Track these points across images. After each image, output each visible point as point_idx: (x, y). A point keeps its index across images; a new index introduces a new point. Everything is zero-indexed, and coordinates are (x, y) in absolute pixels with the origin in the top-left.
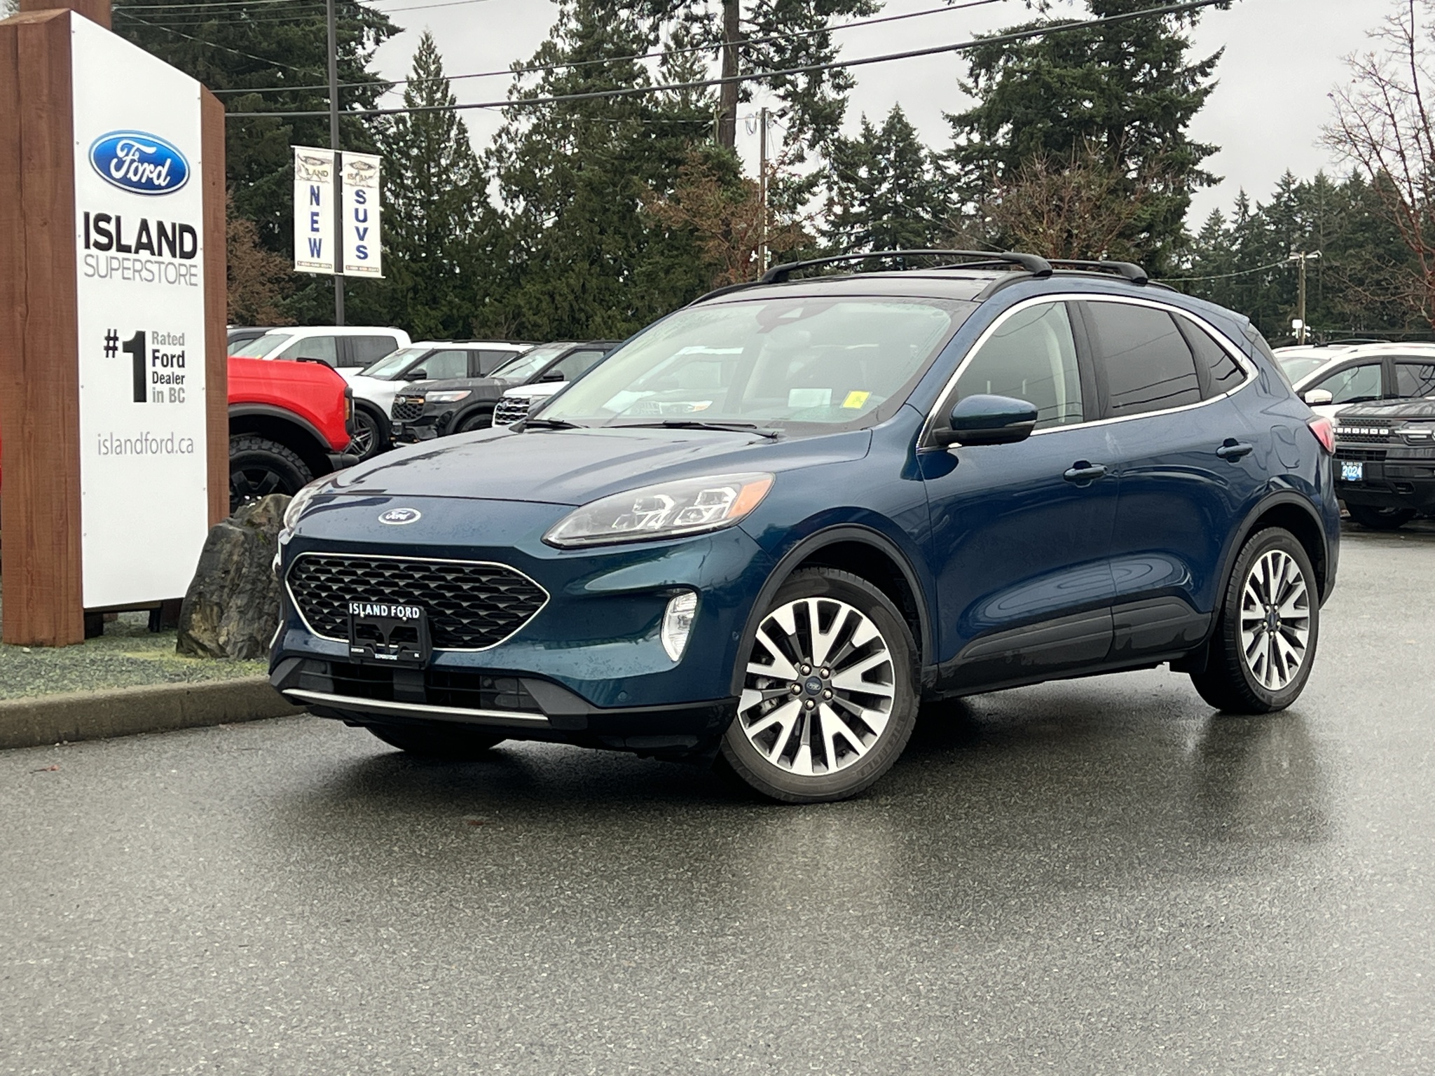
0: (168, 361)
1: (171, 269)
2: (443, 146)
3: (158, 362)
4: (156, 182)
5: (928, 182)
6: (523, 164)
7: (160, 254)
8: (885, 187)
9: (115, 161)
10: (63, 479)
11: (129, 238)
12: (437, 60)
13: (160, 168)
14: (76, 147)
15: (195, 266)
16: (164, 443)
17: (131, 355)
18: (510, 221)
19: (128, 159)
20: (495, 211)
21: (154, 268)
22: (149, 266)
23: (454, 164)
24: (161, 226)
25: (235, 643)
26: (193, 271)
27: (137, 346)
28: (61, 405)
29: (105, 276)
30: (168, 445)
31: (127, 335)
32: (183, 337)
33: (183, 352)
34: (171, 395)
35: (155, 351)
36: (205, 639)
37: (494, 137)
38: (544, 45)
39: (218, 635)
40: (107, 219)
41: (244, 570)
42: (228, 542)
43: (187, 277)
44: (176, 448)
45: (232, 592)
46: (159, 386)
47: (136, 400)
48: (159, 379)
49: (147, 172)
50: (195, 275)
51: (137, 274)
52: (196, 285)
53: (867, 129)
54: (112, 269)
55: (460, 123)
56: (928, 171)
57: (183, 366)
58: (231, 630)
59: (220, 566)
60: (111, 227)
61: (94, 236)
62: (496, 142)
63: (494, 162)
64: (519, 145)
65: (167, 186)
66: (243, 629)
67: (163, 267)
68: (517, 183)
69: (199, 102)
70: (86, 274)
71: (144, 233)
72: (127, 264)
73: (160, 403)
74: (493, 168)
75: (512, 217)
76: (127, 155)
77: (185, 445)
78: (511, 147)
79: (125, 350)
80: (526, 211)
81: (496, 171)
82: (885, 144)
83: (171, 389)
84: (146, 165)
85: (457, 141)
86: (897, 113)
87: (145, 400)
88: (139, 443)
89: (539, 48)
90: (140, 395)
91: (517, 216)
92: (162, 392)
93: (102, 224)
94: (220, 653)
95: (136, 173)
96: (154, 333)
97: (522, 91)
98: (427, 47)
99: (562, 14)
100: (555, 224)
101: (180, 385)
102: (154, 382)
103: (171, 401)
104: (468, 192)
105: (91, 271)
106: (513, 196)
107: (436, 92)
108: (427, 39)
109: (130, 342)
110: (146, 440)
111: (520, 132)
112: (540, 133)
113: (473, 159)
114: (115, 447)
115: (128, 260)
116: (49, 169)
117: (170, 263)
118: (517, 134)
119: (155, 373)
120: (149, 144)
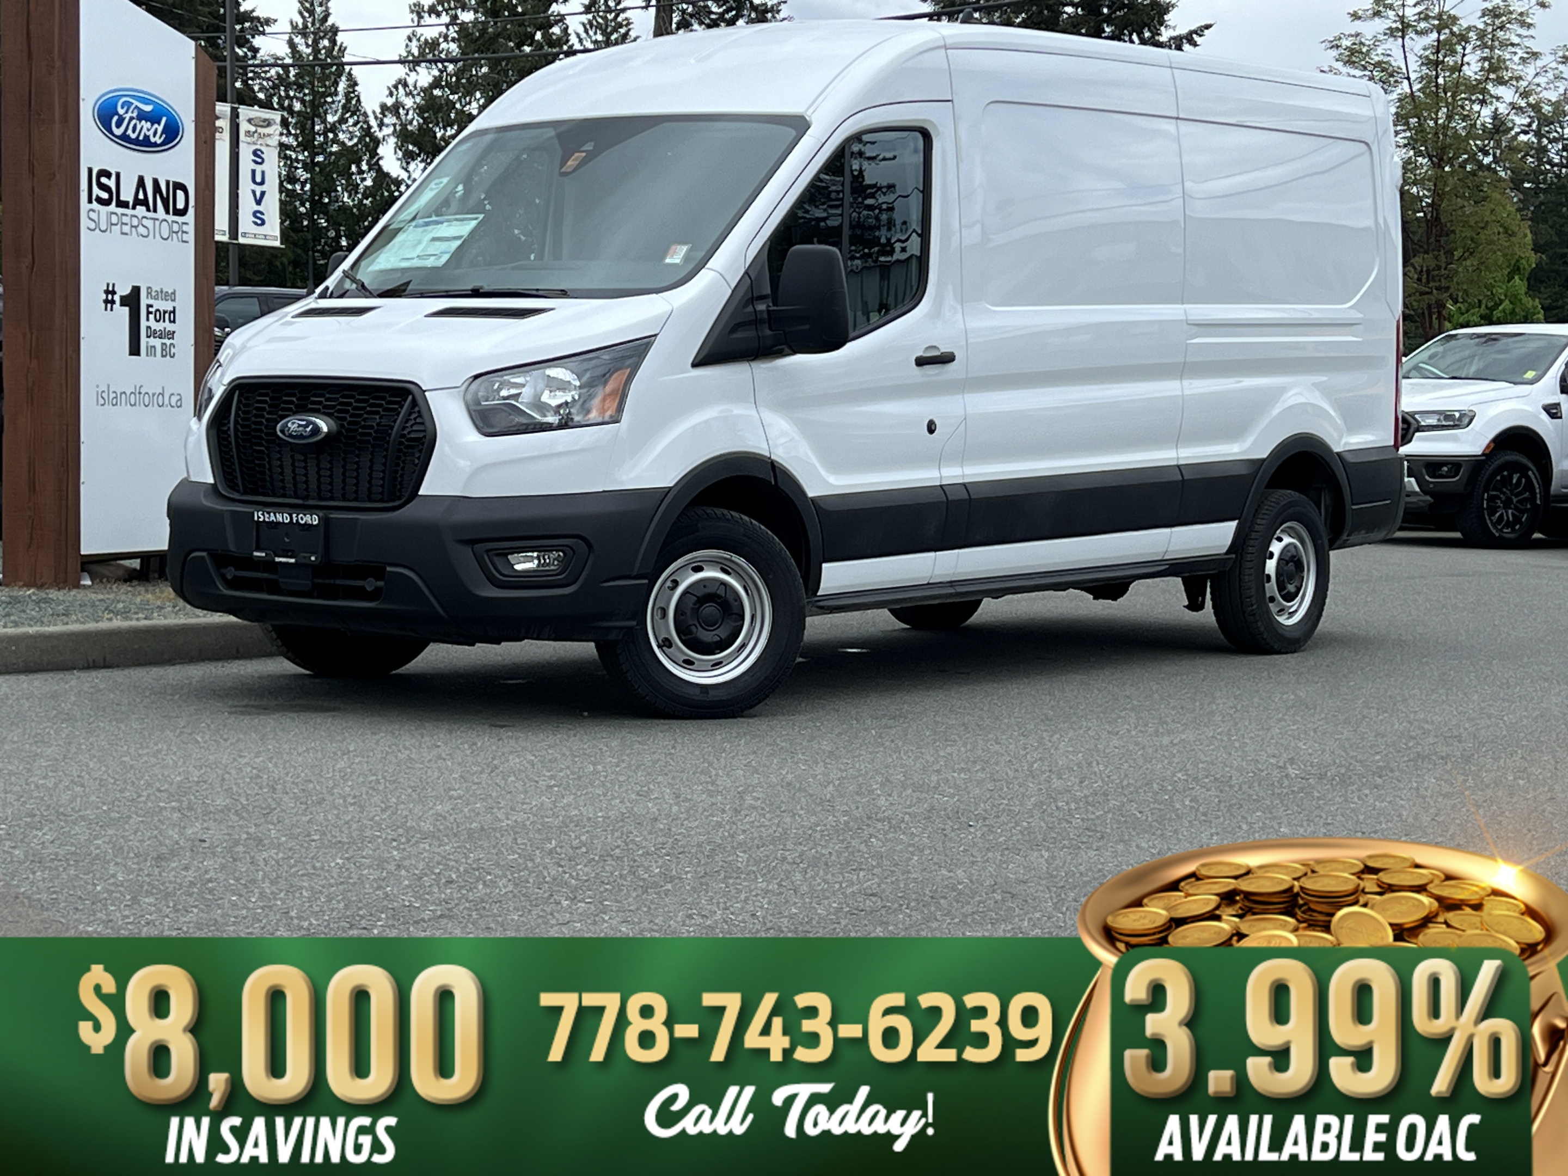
0: (160, 316)
1: (165, 227)
2: (329, 99)
3: (151, 317)
4: (153, 140)
6: (421, 121)
7: (155, 211)
9: (115, 118)
10: (65, 427)
11: (127, 194)
13: (156, 126)
14: (82, 103)
15: (187, 224)
16: (156, 397)
17: (127, 309)
19: (128, 116)
20: (388, 173)
21: (148, 223)
22: (145, 222)
23: (342, 120)
24: (156, 182)
26: (185, 228)
27: (132, 300)
28: (64, 357)
29: (104, 231)
30: (158, 399)
31: (123, 290)
32: (174, 293)
33: (174, 308)
34: (163, 350)
35: (149, 306)
37: (389, 88)
40: (108, 175)
43: (180, 233)
44: (166, 402)
46: (152, 341)
47: (131, 353)
48: (152, 333)
49: (144, 130)
50: (186, 233)
51: (134, 230)
52: (186, 242)
54: (112, 224)
55: (350, 74)
57: (174, 322)
60: (111, 183)
61: (96, 191)
62: (391, 94)
63: (389, 120)
64: (418, 99)
65: (163, 144)
67: (157, 223)
68: (413, 141)
69: (193, 62)
70: (89, 228)
71: (141, 190)
72: (125, 219)
73: (152, 358)
74: (387, 126)
76: (127, 112)
77: (174, 399)
78: (409, 102)
79: (122, 304)
83: (163, 344)
84: (143, 122)
85: (347, 95)
87: (138, 354)
88: (133, 396)
90: (135, 350)
92: (155, 347)
93: (104, 180)
95: (134, 131)
96: (149, 288)
97: (422, 39)
101: (171, 341)
102: (148, 337)
103: (163, 356)
104: (357, 152)
105: (92, 225)
106: (409, 158)
107: (322, 38)
110: (140, 393)
111: (419, 85)
112: (442, 87)
113: (365, 115)
114: (111, 399)
115: (126, 215)
116: (57, 125)
117: (165, 220)
118: (415, 87)
119: (149, 328)
120: (146, 102)
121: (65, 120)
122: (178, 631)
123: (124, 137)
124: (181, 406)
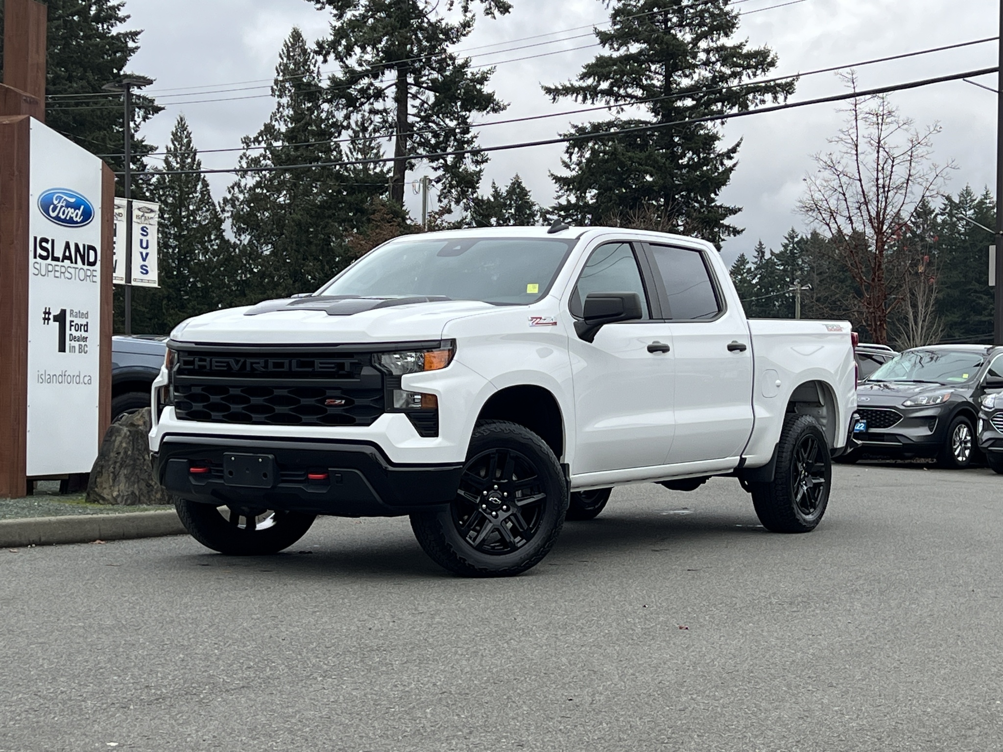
0: (78, 328)
1: (82, 273)
2: (191, 196)
3: (73, 328)
4: (75, 219)
6: (249, 209)
7: (76, 263)
9: (52, 206)
10: (18, 398)
11: (59, 253)
12: (189, 134)
13: (77, 211)
14: (30, 197)
15: (96, 271)
17: (57, 323)
18: (239, 249)
19: (59, 205)
20: (228, 240)
21: (72, 271)
22: (69, 270)
23: (199, 209)
24: (77, 246)
26: (95, 273)
27: (61, 318)
28: (18, 353)
29: (44, 276)
30: (76, 379)
31: (55, 312)
32: (87, 313)
33: (87, 323)
34: (80, 348)
35: (71, 321)
36: (105, 493)
37: (228, 188)
38: (265, 125)
39: (112, 491)
40: (47, 241)
41: (129, 453)
42: (120, 436)
43: (91, 277)
44: (81, 381)
45: (121, 466)
46: (73, 343)
47: (60, 351)
48: (73, 338)
49: (70, 214)
50: (95, 276)
51: (62, 275)
52: (96, 282)
53: (496, 191)
54: (49, 271)
55: (204, 180)
57: (87, 331)
58: (122, 487)
59: (115, 450)
60: (49, 246)
61: (39, 251)
62: (230, 192)
63: (228, 208)
64: (247, 195)
65: (82, 222)
66: (128, 488)
67: (77, 270)
68: (243, 221)
69: (101, 172)
70: (34, 274)
71: (67, 250)
72: (57, 268)
73: (73, 354)
74: (228, 212)
75: (241, 247)
76: (59, 203)
77: (87, 379)
78: (241, 197)
80: (251, 244)
81: (229, 214)
82: (508, 202)
83: (80, 345)
84: (69, 209)
85: (201, 193)
86: (517, 181)
87: (64, 351)
88: (60, 377)
89: (263, 128)
90: (62, 349)
91: (245, 246)
92: (75, 347)
93: (44, 244)
94: (115, 502)
95: (63, 214)
96: (72, 311)
97: (250, 158)
98: (182, 125)
99: (279, 103)
100: (272, 252)
101: (85, 343)
102: (71, 340)
103: (80, 352)
104: (208, 228)
105: (36, 272)
106: (240, 231)
107: (187, 158)
108: (182, 120)
109: (57, 315)
110: (65, 375)
111: (248, 186)
112: (262, 188)
113: (213, 205)
114: (48, 379)
115: (57, 265)
116: (15, 211)
117: (82, 269)
118: (245, 189)
119: (71, 335)
120: (71, 196)
121: (20, 208)
122: (87, 522)
123: (57, 218)
124: (90, 384)
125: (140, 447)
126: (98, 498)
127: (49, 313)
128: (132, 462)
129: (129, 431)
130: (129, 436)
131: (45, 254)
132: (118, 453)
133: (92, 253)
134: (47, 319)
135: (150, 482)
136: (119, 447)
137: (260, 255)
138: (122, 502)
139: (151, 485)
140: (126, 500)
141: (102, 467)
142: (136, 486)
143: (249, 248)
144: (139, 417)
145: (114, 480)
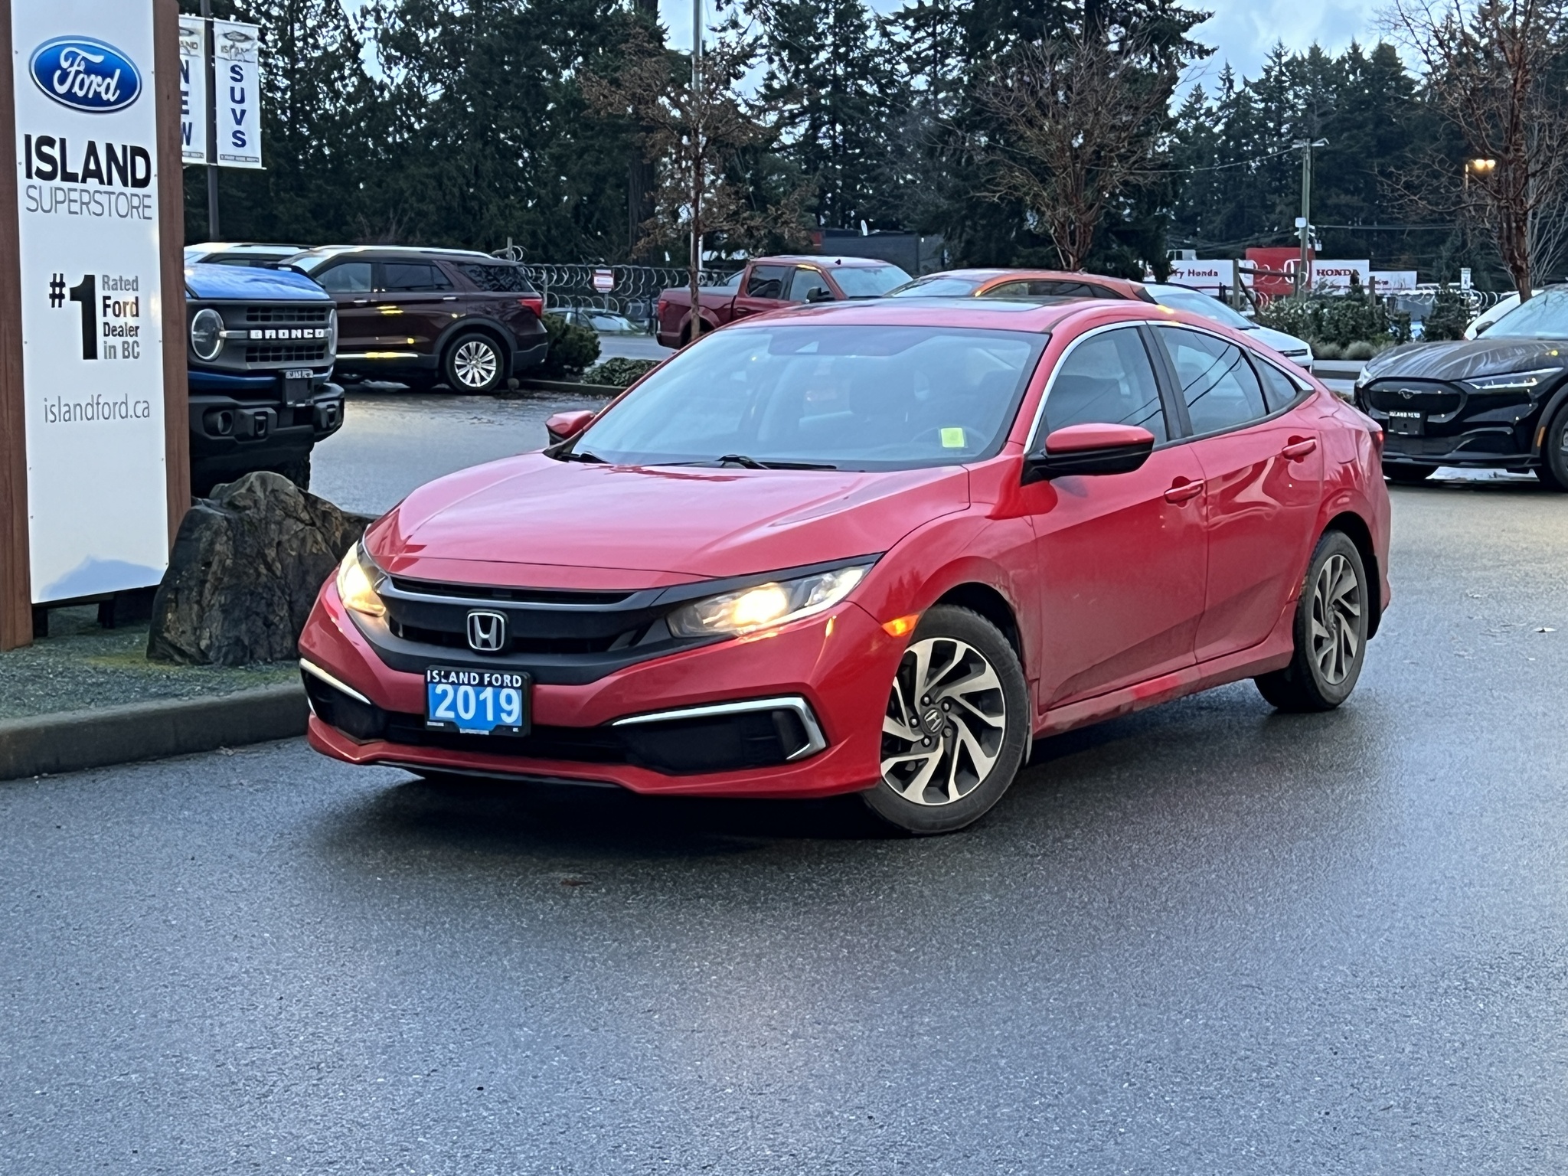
0: (119, 309)
1: (122, 202)
3: (109, 311)
4: (105, 97)
5: (872, 50)
7: (110, 183)
8: (823, 56)
9: (58, 73)
10: (7, 452)
11: (75, 166)
13: (108, 80)
14: (14, 56)
15: (149, 196)
16: (117, 406)
17: (78, 304)
18: (390, 91)
19: (73, 70)
20: (371, 78)
21: (102, 199)
22: (98, 197)
23: (322, 25)
24: (110, 148)
25: (220, 648)
26: (147, 201)
27: (85, 293)
29: (49, 211)
30: (120, 409)
31: (74, 281)
32: (136, 280)
33: (137, 298)
34: (124, 350)
35: (106, 298)
36: (183, 643)
39: (199, 638)
40: (50, 142)
41: (228, 562)
42: (208, 529)
43: (140, 210)
44: (131, 412)
45: (214, 588)
46: (112, 340)
47: (86, 357)
48: (110, 331)
49: (94, 86)
50: (149, 207)
51: (84, 207)
52: (150, 218)
54: (57, 202)
56: (871, 37)
57: (137, 315)
58: (215, 631)
59: (199, 557)
60: (55, 153)
61: (36, 162)
65: (116, 102)
66: (228, 631)
67: (113, 197)
70: (28, 209)
71: (92, 159)
72: (74, 196)
73: (112, 361)
75: (393, 88)
76: (72, 65)
77: (140, 408)
79: (73, 298)
80: (408, 82)
81: (372, 33)
83: (124, 343)
84: (93, 77)
88: (89, 408)
90: (90, 352)
91: (398, 86)
92: (114, 347)
93: (46, 149)
94: (201, 659)
95: (81, 87)
96: (104, 276)
100: (444, 97)
101: (134, 338)
102: (105, 335)
103: (124, 357)
105: (33, 206)
106: (390, 61)
110: (98, 404)
114: (63, 413)
115: (75, 190)
117: (121, 194)
119: (106, 324)
120: (95, 51)
123: (70, 96)
124: (148, 416)
125: (248, 551)
126: (171, 651)
127: (62, 285)
128: (234, 581)
129: (226, 519)
130: (227, 530)
131: (47, 168)
132: (208, 564)
133: (140, 161)
134: (56, 297)
135: (271, 617)
136: (207, 551)
137: (423, 101)
138: (217, 660)
139: (272, 623)
140: (226, 656)
141: (177, 590)
142: (244, 627)
143: (405, 91)
144: (243, 490)
145: (200, 617)
